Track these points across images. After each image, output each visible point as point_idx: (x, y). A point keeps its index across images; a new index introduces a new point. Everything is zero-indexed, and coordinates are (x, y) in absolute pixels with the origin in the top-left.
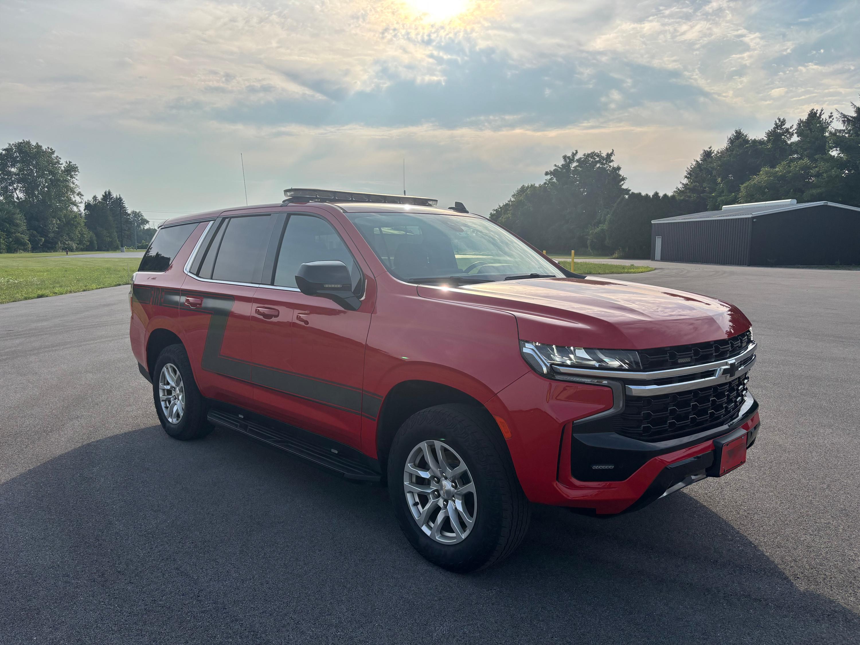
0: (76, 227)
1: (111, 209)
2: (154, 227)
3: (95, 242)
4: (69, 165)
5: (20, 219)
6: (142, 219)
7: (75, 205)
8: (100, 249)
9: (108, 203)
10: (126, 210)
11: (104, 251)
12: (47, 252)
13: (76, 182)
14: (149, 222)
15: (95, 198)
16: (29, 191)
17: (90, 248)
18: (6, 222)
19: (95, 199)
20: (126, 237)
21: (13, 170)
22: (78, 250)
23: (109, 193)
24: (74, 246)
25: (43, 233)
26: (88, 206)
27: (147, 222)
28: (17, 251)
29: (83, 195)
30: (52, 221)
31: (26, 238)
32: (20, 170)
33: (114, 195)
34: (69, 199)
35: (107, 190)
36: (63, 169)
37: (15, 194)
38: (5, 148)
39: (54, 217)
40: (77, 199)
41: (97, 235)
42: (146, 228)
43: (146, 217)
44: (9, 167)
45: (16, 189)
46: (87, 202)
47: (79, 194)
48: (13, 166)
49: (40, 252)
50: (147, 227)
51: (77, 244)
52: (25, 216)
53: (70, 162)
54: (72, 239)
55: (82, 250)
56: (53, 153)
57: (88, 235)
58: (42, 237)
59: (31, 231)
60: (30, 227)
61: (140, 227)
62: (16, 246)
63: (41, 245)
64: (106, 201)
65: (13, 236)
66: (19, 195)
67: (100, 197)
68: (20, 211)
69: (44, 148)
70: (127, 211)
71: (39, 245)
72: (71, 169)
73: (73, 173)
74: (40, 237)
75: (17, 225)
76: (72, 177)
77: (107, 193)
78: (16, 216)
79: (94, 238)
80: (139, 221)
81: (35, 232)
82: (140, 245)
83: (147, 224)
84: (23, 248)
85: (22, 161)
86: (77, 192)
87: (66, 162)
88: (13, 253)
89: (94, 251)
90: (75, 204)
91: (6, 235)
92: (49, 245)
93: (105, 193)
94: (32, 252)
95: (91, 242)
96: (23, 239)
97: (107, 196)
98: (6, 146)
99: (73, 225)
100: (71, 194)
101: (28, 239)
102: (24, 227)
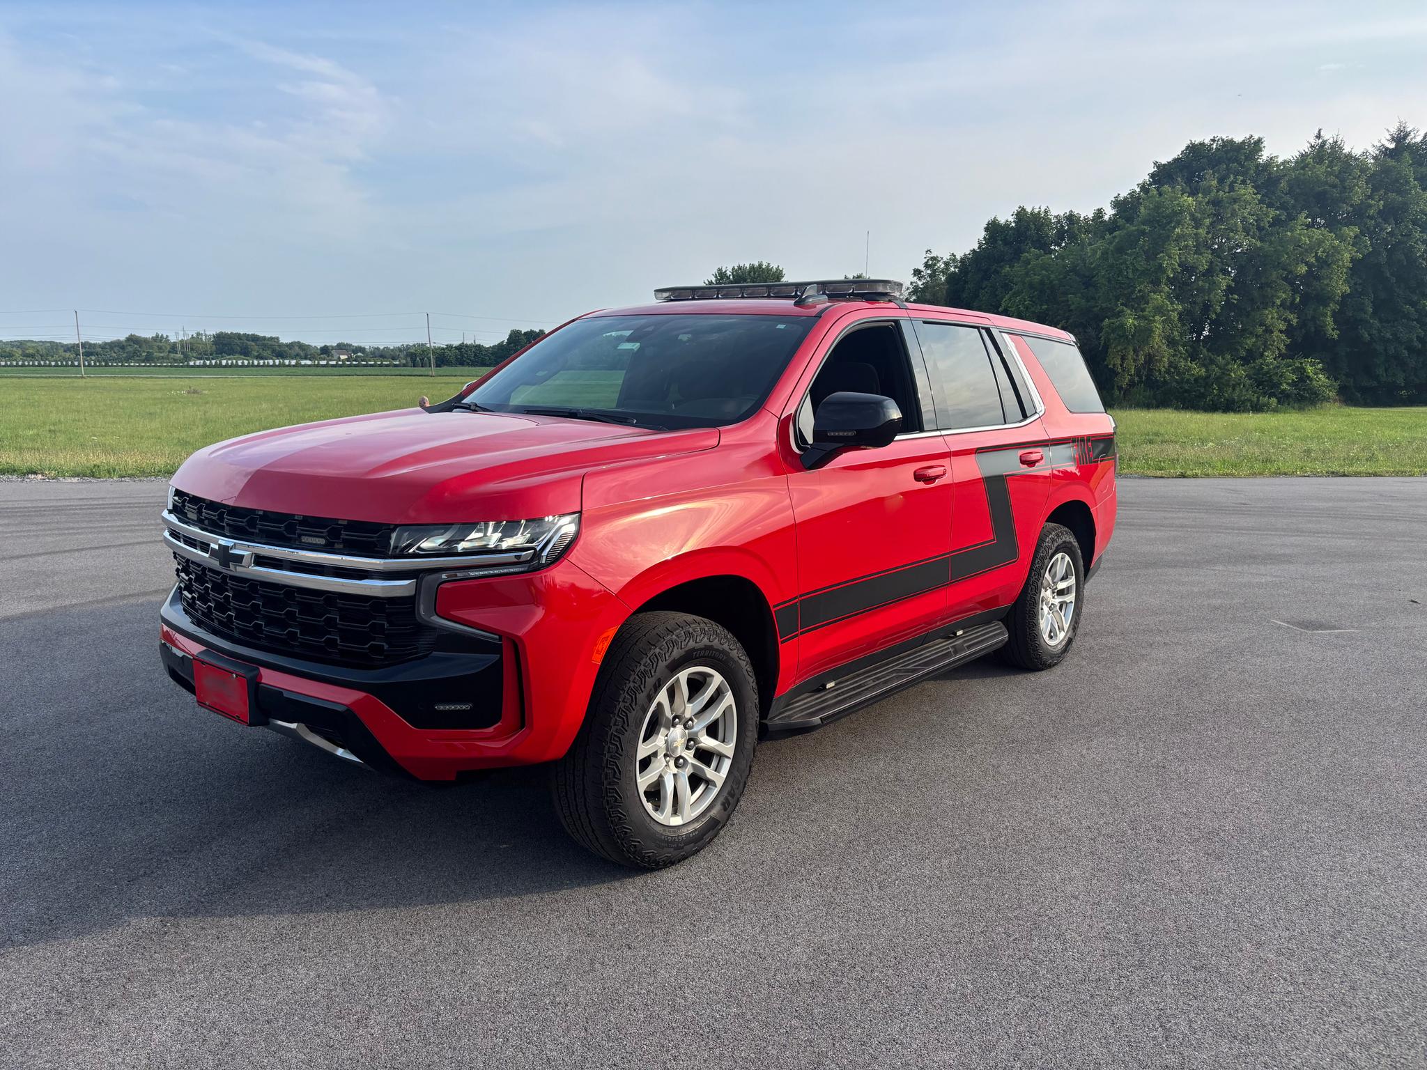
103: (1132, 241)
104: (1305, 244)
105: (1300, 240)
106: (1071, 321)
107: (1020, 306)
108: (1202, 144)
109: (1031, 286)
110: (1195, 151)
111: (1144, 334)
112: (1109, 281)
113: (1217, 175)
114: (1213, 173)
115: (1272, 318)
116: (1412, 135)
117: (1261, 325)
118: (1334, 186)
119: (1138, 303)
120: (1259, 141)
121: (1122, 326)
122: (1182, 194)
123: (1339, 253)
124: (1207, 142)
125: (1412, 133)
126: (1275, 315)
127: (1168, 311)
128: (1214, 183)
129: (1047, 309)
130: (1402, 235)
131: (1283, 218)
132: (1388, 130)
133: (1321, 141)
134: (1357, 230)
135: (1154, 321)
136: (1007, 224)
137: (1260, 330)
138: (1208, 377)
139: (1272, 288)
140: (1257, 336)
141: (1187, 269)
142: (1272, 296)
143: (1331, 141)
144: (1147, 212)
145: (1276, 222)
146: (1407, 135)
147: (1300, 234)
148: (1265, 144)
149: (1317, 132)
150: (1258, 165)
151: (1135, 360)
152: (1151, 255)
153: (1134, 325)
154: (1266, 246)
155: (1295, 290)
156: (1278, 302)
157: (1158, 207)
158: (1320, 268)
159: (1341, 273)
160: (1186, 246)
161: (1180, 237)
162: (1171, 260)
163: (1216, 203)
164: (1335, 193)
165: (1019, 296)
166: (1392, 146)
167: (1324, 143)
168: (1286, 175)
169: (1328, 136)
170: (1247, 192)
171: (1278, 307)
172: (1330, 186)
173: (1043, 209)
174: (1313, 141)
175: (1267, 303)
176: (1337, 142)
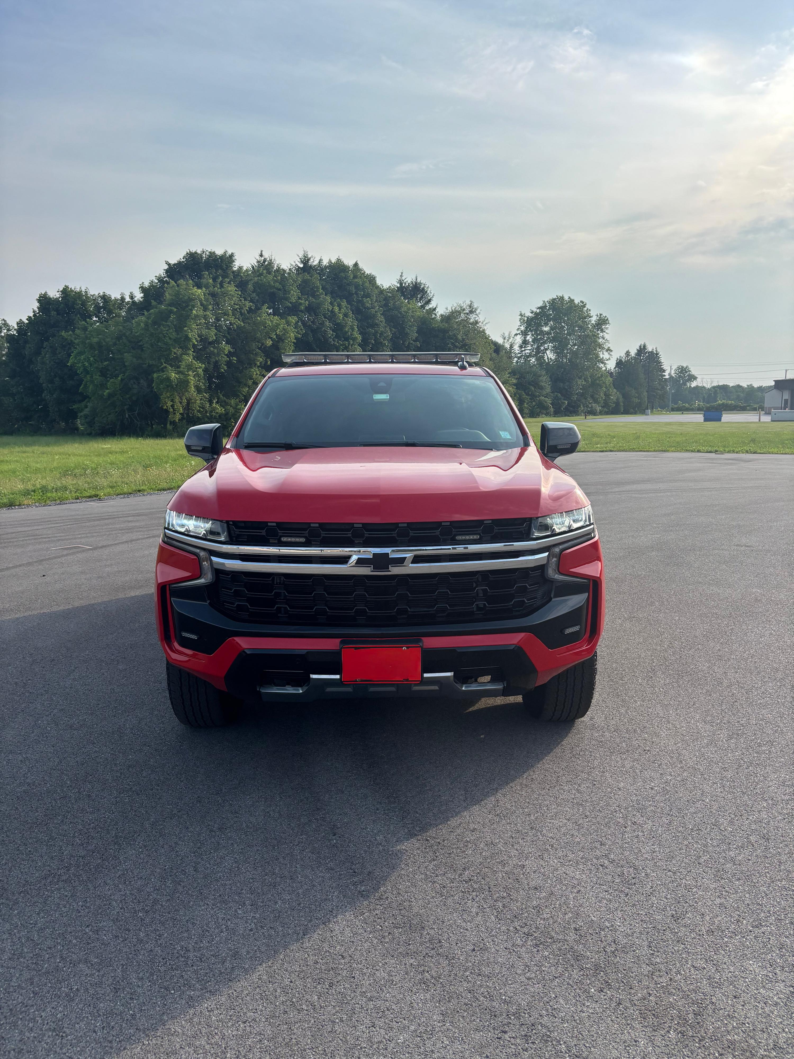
0: (601, 387)
1: (643, 366)
2: (703, 384)
3: (622, 404)
4: (600, 318)
5: (545, 382)
6: (689, 375)
7: (602, 363)
8: (626, 412)
9: (642, 358)
10: (662, 365)
11: (631, 414)
12: (569, 416)
13: (606, 336)
14: (697, 378)
15: (628, 353)
16: (558, 350)
17: (615, 411)
18: (532, 385)
19: (628, 355)
20: (658, 397)
21: (546, 329)
22: (601, 413)
23: (645, 346)
24: (598, 409)
25: (567, 394)
26: (619, 363)
27: (695, 378)
28: (539, 416)
29: (612, 351)
30: (577, 382)
31: (549, 401)
32: (552, 328)
33: (650, 349)
34: (597, 356)
35: (643, 344)
36: (593, 322)
37: (545, 354)
38: (539, 306)
39: (580, 378)
40: (605, 355)
41: (624, 396)
42: (692, 386)
43: (694, 372)
44: (543, 326)
45: (546, 349)
46: (619, 358)
47: (609, 350)
48: (546, 324)
49: (562, 416)
50: (694, 384)
51: (601, 406)
52: (550, 377)
53: (601, 315)
54: (596, 401)
55: (607, 413)
56: (584, 306)
57: (615, 395)
58: (565, 400)
59: (556, 393)
60: (555, 389)
61: (686, 385)
62: (538, 410)
63: (564, 409)
64: (640, 356)
65: (537, 400)
66: (550, 355)
67: (633, 353)
68: (546, 372)
69: (576, 302)
70: (662, 367)
71: (562, 409)
72: (602, 322)
73: (603, 327)
74: (563, 399)
75: (542, 388)
76: (602, 331)
77: (642, 347)
78: (541, 378)
79: (621, 400)
80: (685, 377)
81: (559, 395)
82: (676, 406)
83: (694, 381)
84: (545, 412)
85: (554, 320)
86: (606, 348)
87: (597, 316)
88: (536, 418)
89: (620, 414)
90: (602, 361)
91: (530, 399)
92: (571, 409)
93: (640, 347)
94: (554, 417)
95: (617, 403)
96: (546, 402)
97: (642, 350)
98: (540, 304)
99: (599, 385)
100: (600, 350)
101: (551, 402)
102: (548, 390)
103: (164, 316)
104: (269, 325)
105: (266, 323)
106: (126, 374)
107: (85, 363)
108: (196, 253)
109: (92, 347)
110: (192, 257)
111: (184, 384)
112: (152, 345)
113: (211, 276)
114: (209, 275)
115: (257, 374)
116: (312, 260)
117: (251, 379)
118: (280, 290)
119: (176, 362)
120: (232, 255)
121: (168, 379)
122: (193, 287)
123: (288, 333)
124: (199, 252)
125: (312, 259)
126: (258, 373)
127: (196, 368)
128: (211, 281)
129: (108, 365)
130: (319, 323)
131: (253, 308)
132: (298, 255)
133: (263, 258)
134: (296, 318)
135: (189, 375)
136: (57, 300)
137: (250, 382)
138: (227, 414)
139: (253, 354)
140: (249, 387)
141: (203, 339)
142: (254, 360)
143: (268, 259)
144: (171, 297)
145: (250, 310)
146: (309, 260)
147: (265, 319)
148: (236, 257)
149: (260, 252)
150: (233, 272)
151: (181, 403)
152: (179, 328)
153: (176, 378)
154: (247, 325)
155: (267, 356)
156: (258, 364)
157: (177, 294)
158: (278, 342)
159: (291, 346)
160: (200, 323)
161: (196, 316)
162: (193, 332)
163: (213, 295)
164: (281, 294)
165: (83, 355)
166: (301, 266)
167: (265, 260)
168: (251, 280)
169: (266, 255)
170: (231, 288)
171: (258, 367)
172: (276, 289)
173: (83, 290)
174: (258, 258)
175: (251, 364)
176: (271, 260)
